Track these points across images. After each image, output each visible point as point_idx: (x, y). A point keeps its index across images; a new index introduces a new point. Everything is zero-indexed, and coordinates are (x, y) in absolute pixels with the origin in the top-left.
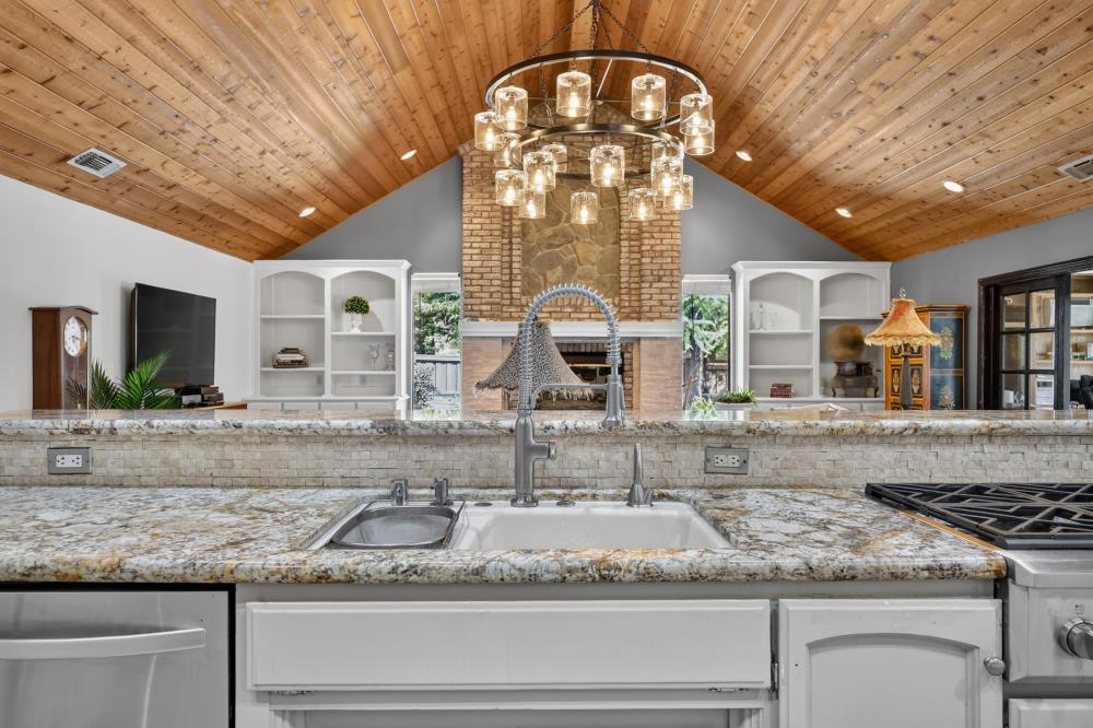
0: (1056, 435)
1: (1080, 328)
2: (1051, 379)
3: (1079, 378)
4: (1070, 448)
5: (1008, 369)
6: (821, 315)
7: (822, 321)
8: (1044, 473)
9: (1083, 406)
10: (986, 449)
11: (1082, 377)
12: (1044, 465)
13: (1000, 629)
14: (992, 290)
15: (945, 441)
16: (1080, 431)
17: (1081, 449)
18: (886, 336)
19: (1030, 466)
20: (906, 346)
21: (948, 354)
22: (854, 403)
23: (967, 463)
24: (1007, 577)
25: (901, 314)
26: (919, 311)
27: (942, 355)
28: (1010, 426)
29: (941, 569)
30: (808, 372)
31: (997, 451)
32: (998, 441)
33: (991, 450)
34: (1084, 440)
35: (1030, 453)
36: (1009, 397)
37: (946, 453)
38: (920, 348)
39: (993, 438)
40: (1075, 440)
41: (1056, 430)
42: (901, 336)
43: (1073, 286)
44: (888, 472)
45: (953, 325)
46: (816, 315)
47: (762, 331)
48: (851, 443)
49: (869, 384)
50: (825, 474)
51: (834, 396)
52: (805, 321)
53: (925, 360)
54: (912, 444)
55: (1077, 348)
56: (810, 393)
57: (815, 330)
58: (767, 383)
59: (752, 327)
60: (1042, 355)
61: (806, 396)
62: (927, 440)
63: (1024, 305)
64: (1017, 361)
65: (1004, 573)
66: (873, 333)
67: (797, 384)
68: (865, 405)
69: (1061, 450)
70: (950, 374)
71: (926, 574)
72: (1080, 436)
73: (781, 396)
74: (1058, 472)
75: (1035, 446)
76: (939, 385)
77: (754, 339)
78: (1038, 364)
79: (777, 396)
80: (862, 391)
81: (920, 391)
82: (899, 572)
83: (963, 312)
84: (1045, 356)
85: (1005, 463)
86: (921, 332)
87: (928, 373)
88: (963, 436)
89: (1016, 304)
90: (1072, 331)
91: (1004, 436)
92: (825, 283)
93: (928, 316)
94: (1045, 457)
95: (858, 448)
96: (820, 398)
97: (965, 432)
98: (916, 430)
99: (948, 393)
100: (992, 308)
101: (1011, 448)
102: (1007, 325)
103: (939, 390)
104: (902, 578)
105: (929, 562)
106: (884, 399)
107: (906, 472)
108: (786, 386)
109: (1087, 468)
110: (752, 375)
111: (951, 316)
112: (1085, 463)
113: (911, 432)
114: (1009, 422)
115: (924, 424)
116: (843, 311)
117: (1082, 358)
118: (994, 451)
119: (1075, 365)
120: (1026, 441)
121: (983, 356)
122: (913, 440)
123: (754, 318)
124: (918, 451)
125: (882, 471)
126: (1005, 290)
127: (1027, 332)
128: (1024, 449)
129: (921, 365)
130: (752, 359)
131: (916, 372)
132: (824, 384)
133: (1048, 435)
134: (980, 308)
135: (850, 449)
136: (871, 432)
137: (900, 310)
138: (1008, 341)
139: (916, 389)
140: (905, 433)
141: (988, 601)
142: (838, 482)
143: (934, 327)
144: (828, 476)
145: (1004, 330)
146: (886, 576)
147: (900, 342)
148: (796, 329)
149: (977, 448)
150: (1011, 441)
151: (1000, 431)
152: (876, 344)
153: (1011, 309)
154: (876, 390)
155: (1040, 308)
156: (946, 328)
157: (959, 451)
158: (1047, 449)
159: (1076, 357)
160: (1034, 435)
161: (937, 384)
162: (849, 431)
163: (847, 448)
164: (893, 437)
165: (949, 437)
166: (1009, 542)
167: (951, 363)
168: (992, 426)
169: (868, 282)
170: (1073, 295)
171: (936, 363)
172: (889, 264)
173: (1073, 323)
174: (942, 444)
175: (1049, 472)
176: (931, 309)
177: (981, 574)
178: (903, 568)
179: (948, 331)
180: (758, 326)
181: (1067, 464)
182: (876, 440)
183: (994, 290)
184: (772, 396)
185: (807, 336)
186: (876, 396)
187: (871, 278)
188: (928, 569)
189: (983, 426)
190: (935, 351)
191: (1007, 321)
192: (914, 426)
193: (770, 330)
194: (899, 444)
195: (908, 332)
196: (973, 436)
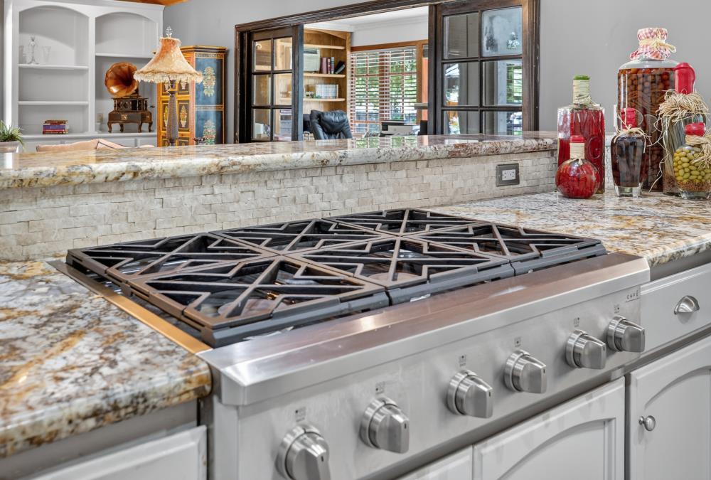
0: (284, 170)
1: (311, 72)
2: (289, 113)
3: (309, 113)
4: (298, 182)
5: (257, 105)
6: (96, 52)
7: (97, 57)
8: (274, 211)
9: (312, 135)
10: (217, 190)
11: (312, 111)
12: (273, 202)
13: (203, 469)
14: (246, 36)
15: (172, 185)
16: (305, 165)
17: (307, 182)
18: (154, 72)
19: (260, 205)
20: (172, 82)
21: (210, 91)
22: (129, 138)
23: (196, 208)
24: (211, 393)
25: (167, 52)
26: (184, 51)
27: (205, 92)
28: (240, 163)
29: (115, 408)
30: (83, 108)
31: (228, 191)
32: (229, 180)
33: (223, 191)
34: (311, 173)
35: (261, 191)
36: (259, 129)
37: (173, 199)
38: (187, 85)
39: (224, 177)
40: (302, 173)
41: (285, 164)
42: (168, 73)
43: (305, 38)
44: (102, 229)
45: (215, 65)
46: (92, 51)
47: (33, 65)
48: (52, 196)
49: (143, 119)
50: (14, 242)
51: (110, 132)
52: (80, 56)
53: (192, 97)
54: (132, 191)
55: (308, 89)
56: (85, 130)
57: (91, 66)
58: (40, 120)
59: (22, 60)
60: (283, 93)
61: (82, 132)
62: (151, 185)
63: (270, 50)
64: (266, 98)
65: (208, 388)
66: (141, 70)
67: (71, 120)
68: (139, 140)
69: (289, 185)
70: (212, 109)
71: (91, 423)
72: (306, 168)
73: (54, 133)
74: (287, 208)
75: (266, 182)
76: (203, 119)
77: (24, 74)
78: (282, 101)
79: (50, 133)
80: (137, 125)
81: (187, 125)
82: (43, 432)
83: (223, 52)
84: (286, 94)
85: (236, 205)
86: (185, 70)
87: (194, 108)
88: (191, 177)
89: (265, 49)
90: (305, 74)
91: (235, 174)
92: (100, 21)
93: (194, 55)
94: (275, 194)
95: (62, 201)
96: (96, 134)
97: (193, 172)
98: (135, 174)
99: (211, 128)
100: (246, 51)
101: (243, 187)
102: (257, 68)
103: (203, 124)
104: (51, 441)
105: (97, 401)
106: (155, 133)
107: (124, 226)
108: (62, 122)
109: (312, 202)
110: (22, 112)
111: (213, 56)
112: (310, 196)
113: (130, 176)
114: (239, 158)
115: (144, 165)
116: (119, 48)
117: (312, 96)
118: (225, 191)
119: (307, 102)
120: (257, 178)
121: (238, 94)
122: (134, 186)
123: (25, 51)
124: (141, 199)
125: (95, 228)
126: (256, 36)
127: (272, 73)
128: (255, 187)
129: (188, 101)
130: (21, 95)
131: (183, 107)
132: (100, 119)
133: (277, 170)
134: (236, 50)
135: (51, 203)
136: (76, 180)
137: (167, 47)
138: (259, 81)
139: (183, 123)
140: (122, 179)
141: (186, 434)
142: (34, 250)
143: (199, 67)
144: (19, 243)
145: (255, 71)
146: (19, 446)
147: (167, 79)
148: (71, 64)
149: (207, 190)
150: (242, 179)
151: (231, 169)
152: (146, 80)
153: (260, 53)
154: (151, 124)
155: (283, 54)
156: (209, 67)
157: (188, 195)
158: (276, 185)
159: (308, 96)
160: (264, 171)
161: (202, 119)
162: (46, 181)
163: (45, 203)
164: (109, 185)
165: (176, 180)
166: (218, 335)
167: (213, 100)
168: (223, 164)
169: (143, 22)
170: (306, 46)
171: (200, 100)
172: (162, 7)
173: (305, 68)
174: (168, 189)
175: (278, 209)
176: (196, 49)
177: (176, 400)
178: (51, 424)
179: (211, 71)
180: (29, 59)
181: (295, 200)
182: (86, 189)
183: (247, 35)
184: (44, 133)
185: (82, 72)
186: (150, 131)
187: (147, 19)
188: (97, 413)
189: (212, 164)
190: (200, 88)
191: (258, 64)
192: (133, 169)
193: (42, 64)
194: (117, 193)
195: (174, 69)
196: (203, 177)
